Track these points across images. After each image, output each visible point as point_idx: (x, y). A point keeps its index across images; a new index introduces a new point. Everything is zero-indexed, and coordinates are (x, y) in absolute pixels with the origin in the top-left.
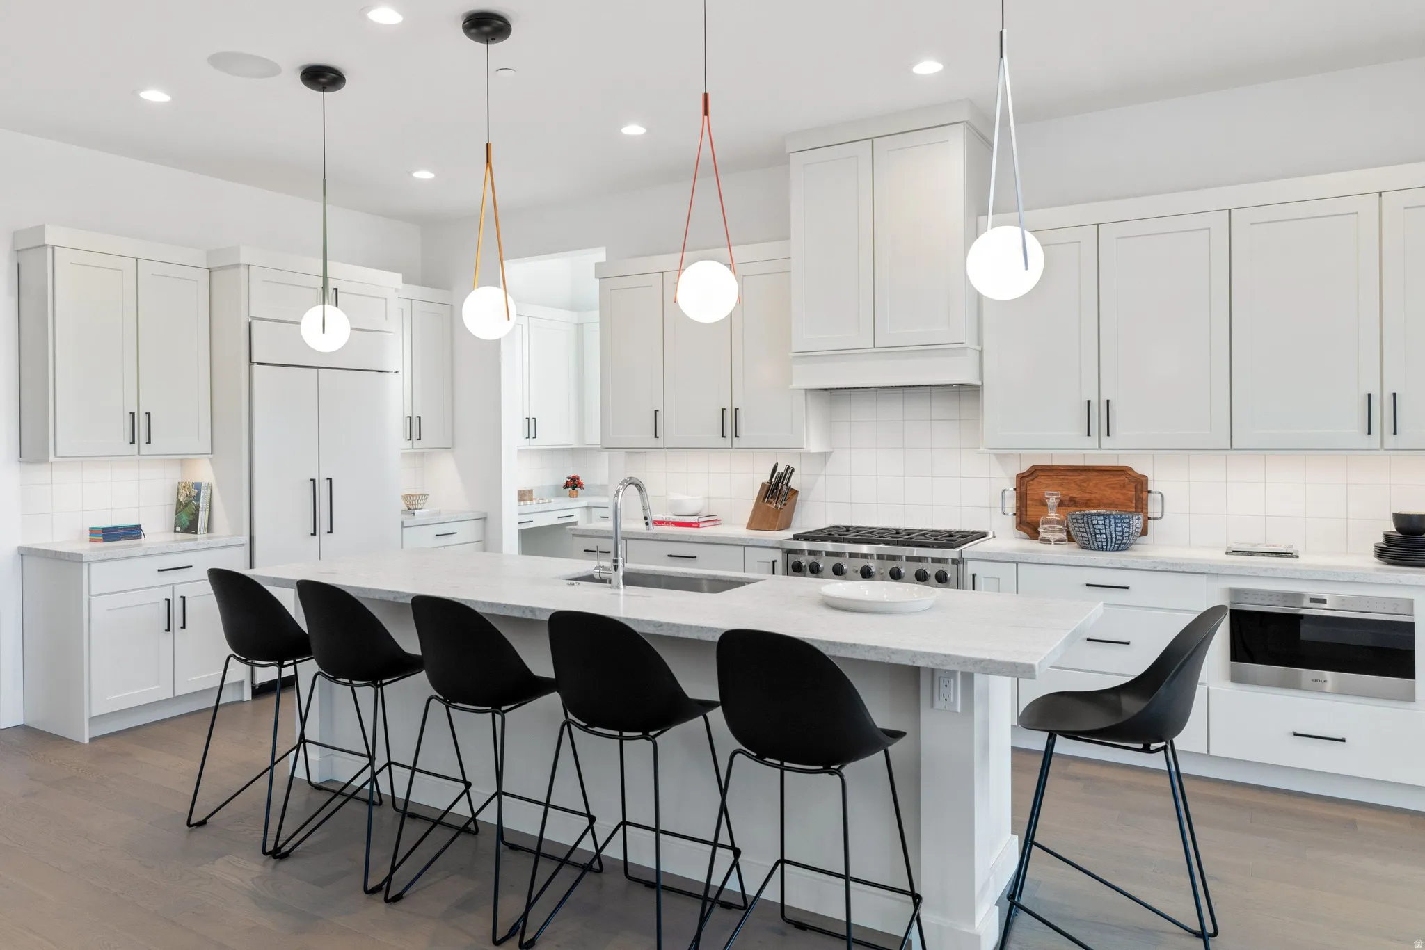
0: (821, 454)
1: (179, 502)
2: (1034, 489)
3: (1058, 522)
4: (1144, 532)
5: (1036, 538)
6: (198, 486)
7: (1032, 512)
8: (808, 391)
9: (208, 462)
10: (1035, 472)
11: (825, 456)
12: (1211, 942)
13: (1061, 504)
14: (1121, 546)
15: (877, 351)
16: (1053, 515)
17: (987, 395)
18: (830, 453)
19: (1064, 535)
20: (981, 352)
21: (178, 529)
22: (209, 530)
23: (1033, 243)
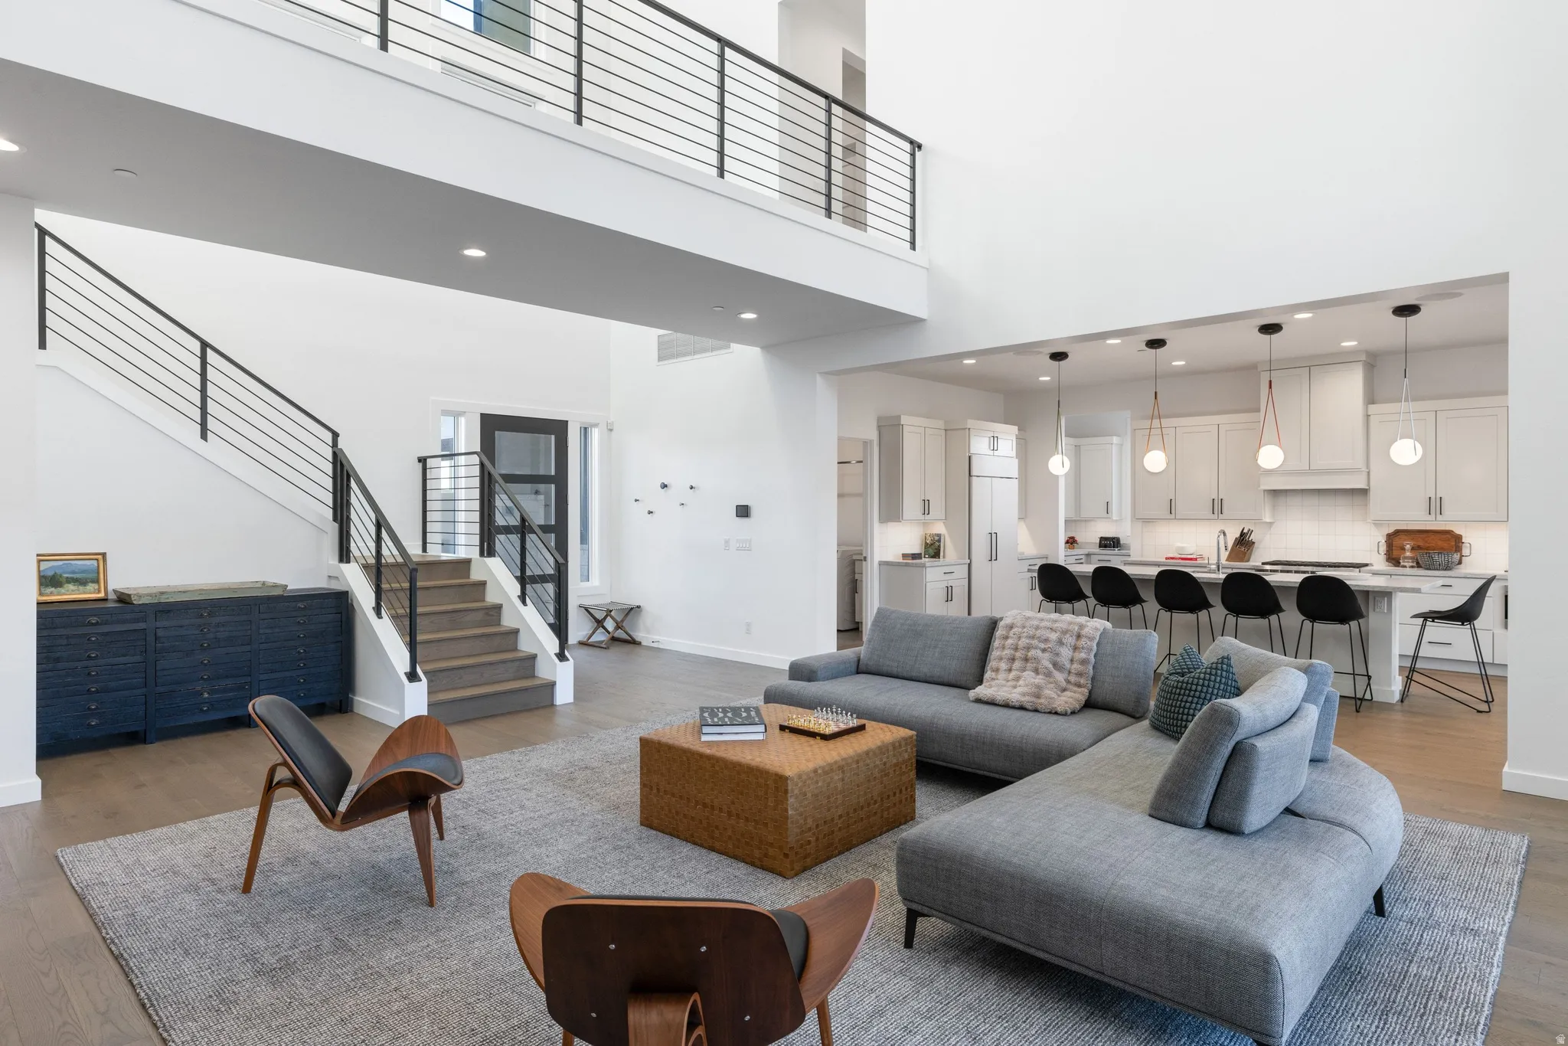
0: (1270, 523)
1: (926, 544)
2: (1397, 542)
3: (1411, 558)
4: (1460, 563)
5: (1398, 566)
6: (939, 535)
7: (1395, 553)
8: (1265, 491)
9: (942, 524)
10: (1397, 532)
11: (1271, 524)
12: (1491, 704)
13: (1413, 549)
14: (1448, 568)
15: (1311, 472)
16: (1408, 554)
17: (1372, 493)
18: (1274, 523)
19: (1415, 564)
20: (1369, 473)
21: (927, 556)
22: (944, 557)
23: (1418, 446)
